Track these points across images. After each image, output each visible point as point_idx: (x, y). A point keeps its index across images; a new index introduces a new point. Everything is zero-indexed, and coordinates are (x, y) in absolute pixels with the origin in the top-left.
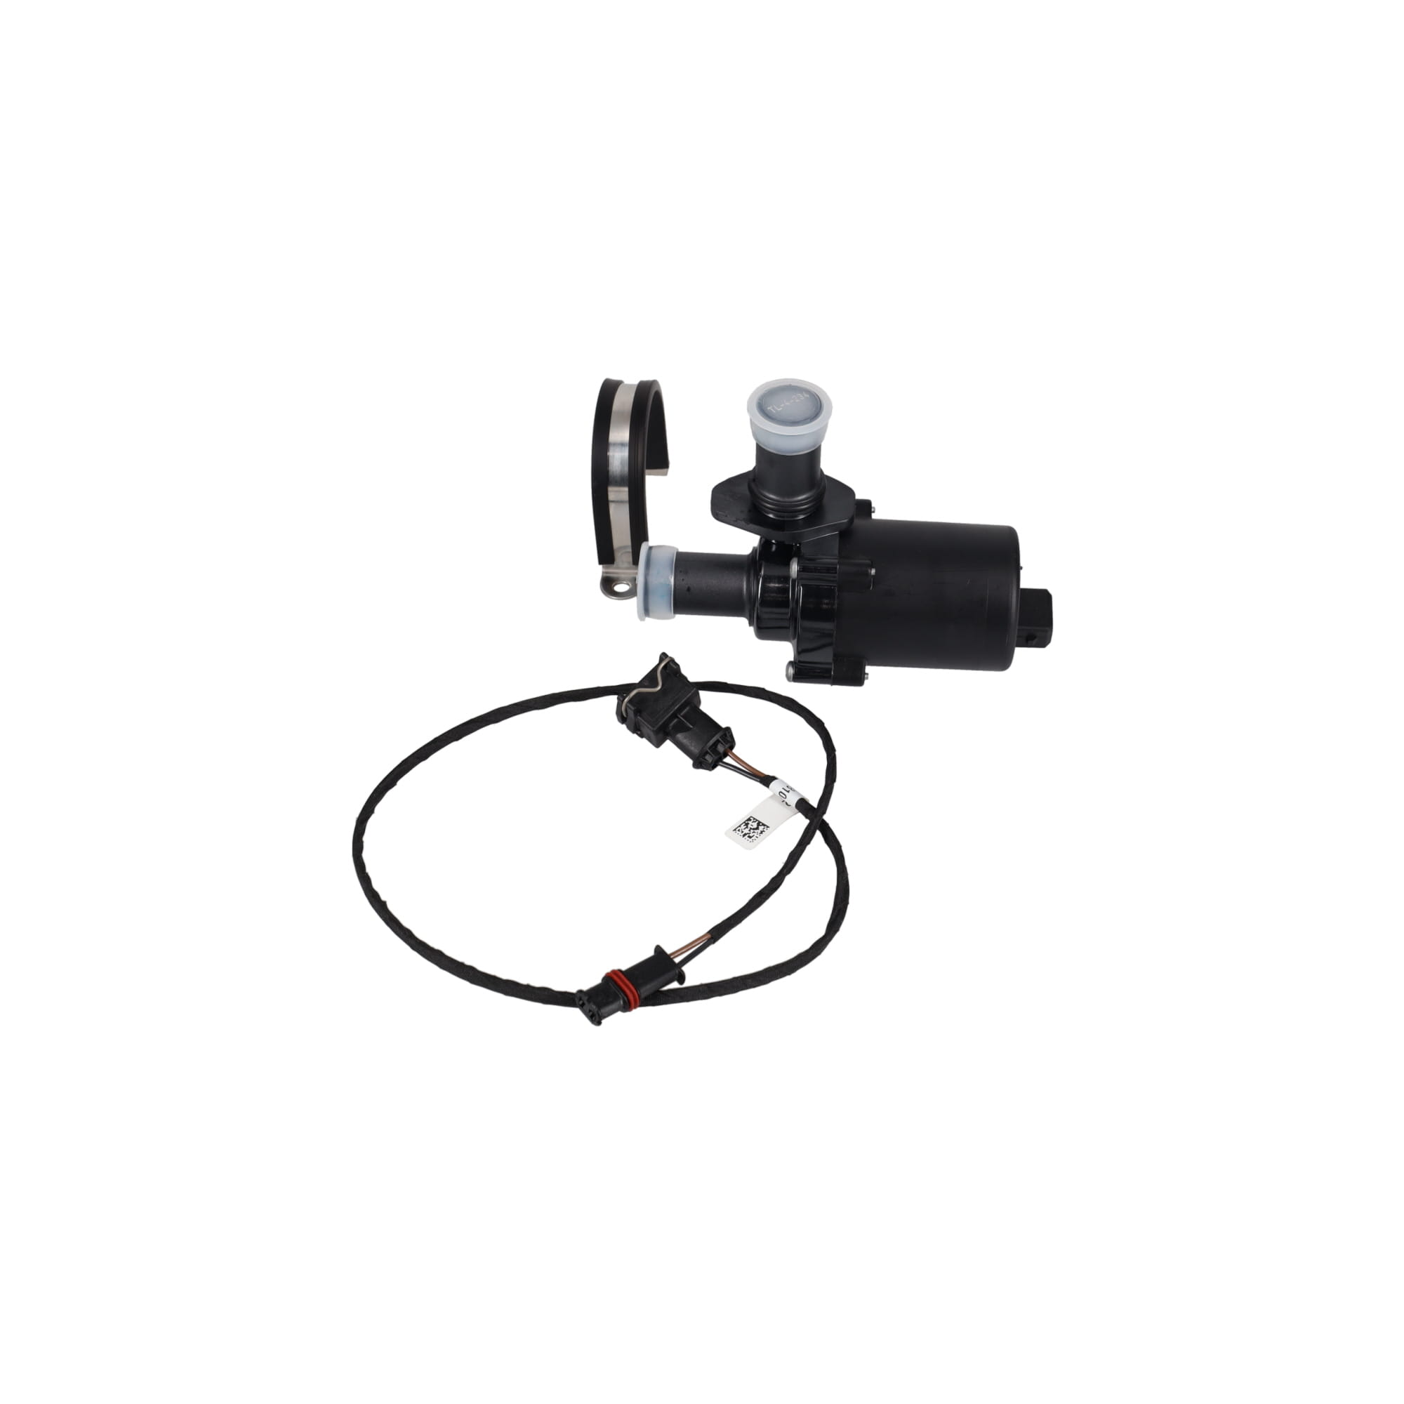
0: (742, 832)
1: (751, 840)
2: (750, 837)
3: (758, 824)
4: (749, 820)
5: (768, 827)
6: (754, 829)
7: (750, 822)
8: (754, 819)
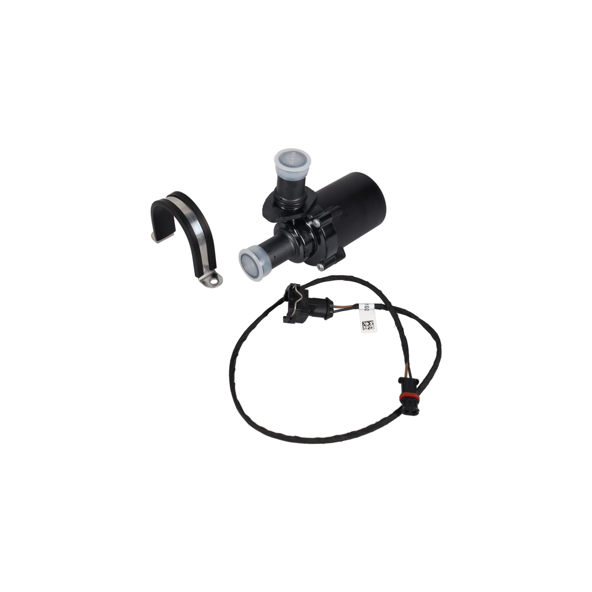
0: (367, 328)
1: (373, 329)
2: (372, 328)
3: (369, 323)
4: (363, 323)
5: (373, 321)
6: (369, 325)
7: (365, 324)
8: (365, 322)
